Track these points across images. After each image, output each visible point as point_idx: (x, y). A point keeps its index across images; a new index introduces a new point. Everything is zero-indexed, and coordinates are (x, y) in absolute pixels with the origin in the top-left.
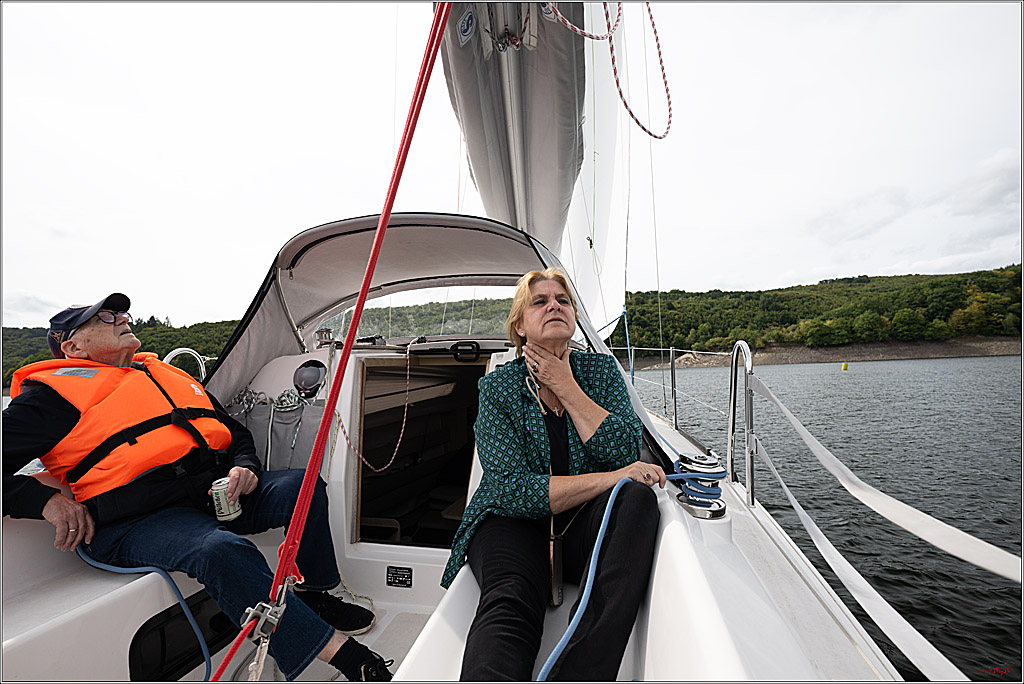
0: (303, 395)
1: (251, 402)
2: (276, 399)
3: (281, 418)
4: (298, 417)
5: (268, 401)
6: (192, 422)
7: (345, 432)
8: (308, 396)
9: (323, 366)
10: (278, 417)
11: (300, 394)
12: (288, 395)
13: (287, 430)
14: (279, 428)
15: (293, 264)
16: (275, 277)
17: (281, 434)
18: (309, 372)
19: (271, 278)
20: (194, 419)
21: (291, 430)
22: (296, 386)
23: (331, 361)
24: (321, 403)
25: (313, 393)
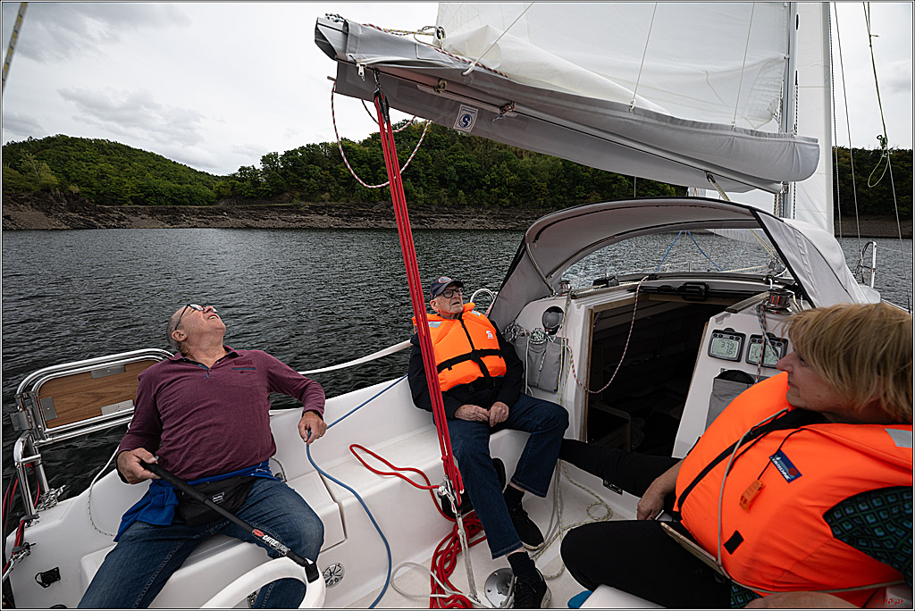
0: (547, 333)
1: (515, 333)
2: (530, 333)
3: (533, 348)
4: (544, 349)
5: (526, 334)
8: (551, 334)
9: (562, 312)
12: (537, 332)
14: (533, 354)
15: (537, 238)
17: (533, 359)
18: (552, 316)
20: (483, 357)
21: (539, 358)
22: (543, 325)
24: (558, 341)
25: (554, 332)
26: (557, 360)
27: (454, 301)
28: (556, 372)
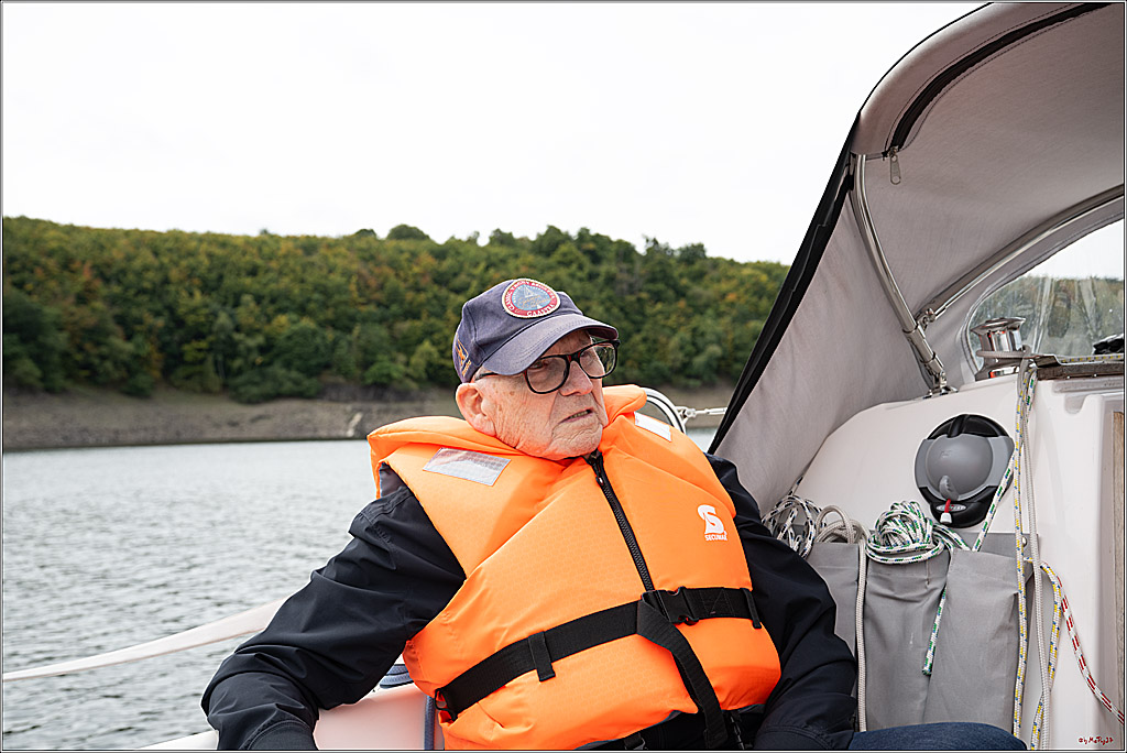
0: (946, 517)
1: (806, 534)
2: (869, 526)
3: (887, 583)
4: (937, 585)
5: (850, 533)
6: (685, 630)
7: (1083, 662)
8: (960, 522)
9: (1004, 433)
10: (880, 579)
11: (937, 515)
12: (904, 519)
13: (906, 621)
14: (887, 612)
15: (899, 139)
16: (850, 183)
17: (891, 625)
18: (959, 451)
19: (841, 186)
20: (690, 623)
21: (918, 623)
22: (924, 491)
23: (1023, 417)
24: (1000, 544)
25: (976, 512)
26: (1001, 616)
27: (571, 407)
28: (1001, 673)
